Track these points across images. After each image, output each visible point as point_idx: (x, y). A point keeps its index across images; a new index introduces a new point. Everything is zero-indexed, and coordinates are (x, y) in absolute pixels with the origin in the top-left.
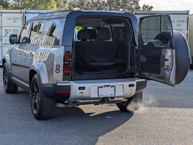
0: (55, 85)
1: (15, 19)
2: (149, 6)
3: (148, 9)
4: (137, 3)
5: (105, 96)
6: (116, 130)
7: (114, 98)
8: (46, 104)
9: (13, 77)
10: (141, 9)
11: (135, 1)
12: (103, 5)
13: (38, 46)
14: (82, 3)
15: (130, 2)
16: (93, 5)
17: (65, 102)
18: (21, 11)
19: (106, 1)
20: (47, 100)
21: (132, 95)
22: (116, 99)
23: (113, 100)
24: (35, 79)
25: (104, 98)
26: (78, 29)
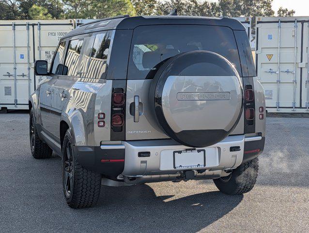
0: (97, 149)
1: (61, 34)
2: (289, 11)
3: (287, 15)
4: (268, 5)
5: (186, 168)
6: (217, 222)
7: (204, 170)
8: (85, 182)
9: (42, 132)
10: (275, 15)
11: (265, 2)
12: (212, 9)
13: (73, 79)
14: (178, 7)
15: (257, 4)
16: (197, 10)
17: (118, 178)
18: (71, 21)
19: (217, 3)
20: (85, 174)
21: (238, 165)
22: (207, 172)
23: (203, 174)
24: (67, 136)
25: (185, 171)
26: (152, 48)
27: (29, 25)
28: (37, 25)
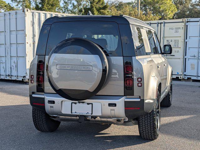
1: (177, 28)
5: (79, 114)
18: (183, 20)
27: (158, 23)
28: (163, 23)
